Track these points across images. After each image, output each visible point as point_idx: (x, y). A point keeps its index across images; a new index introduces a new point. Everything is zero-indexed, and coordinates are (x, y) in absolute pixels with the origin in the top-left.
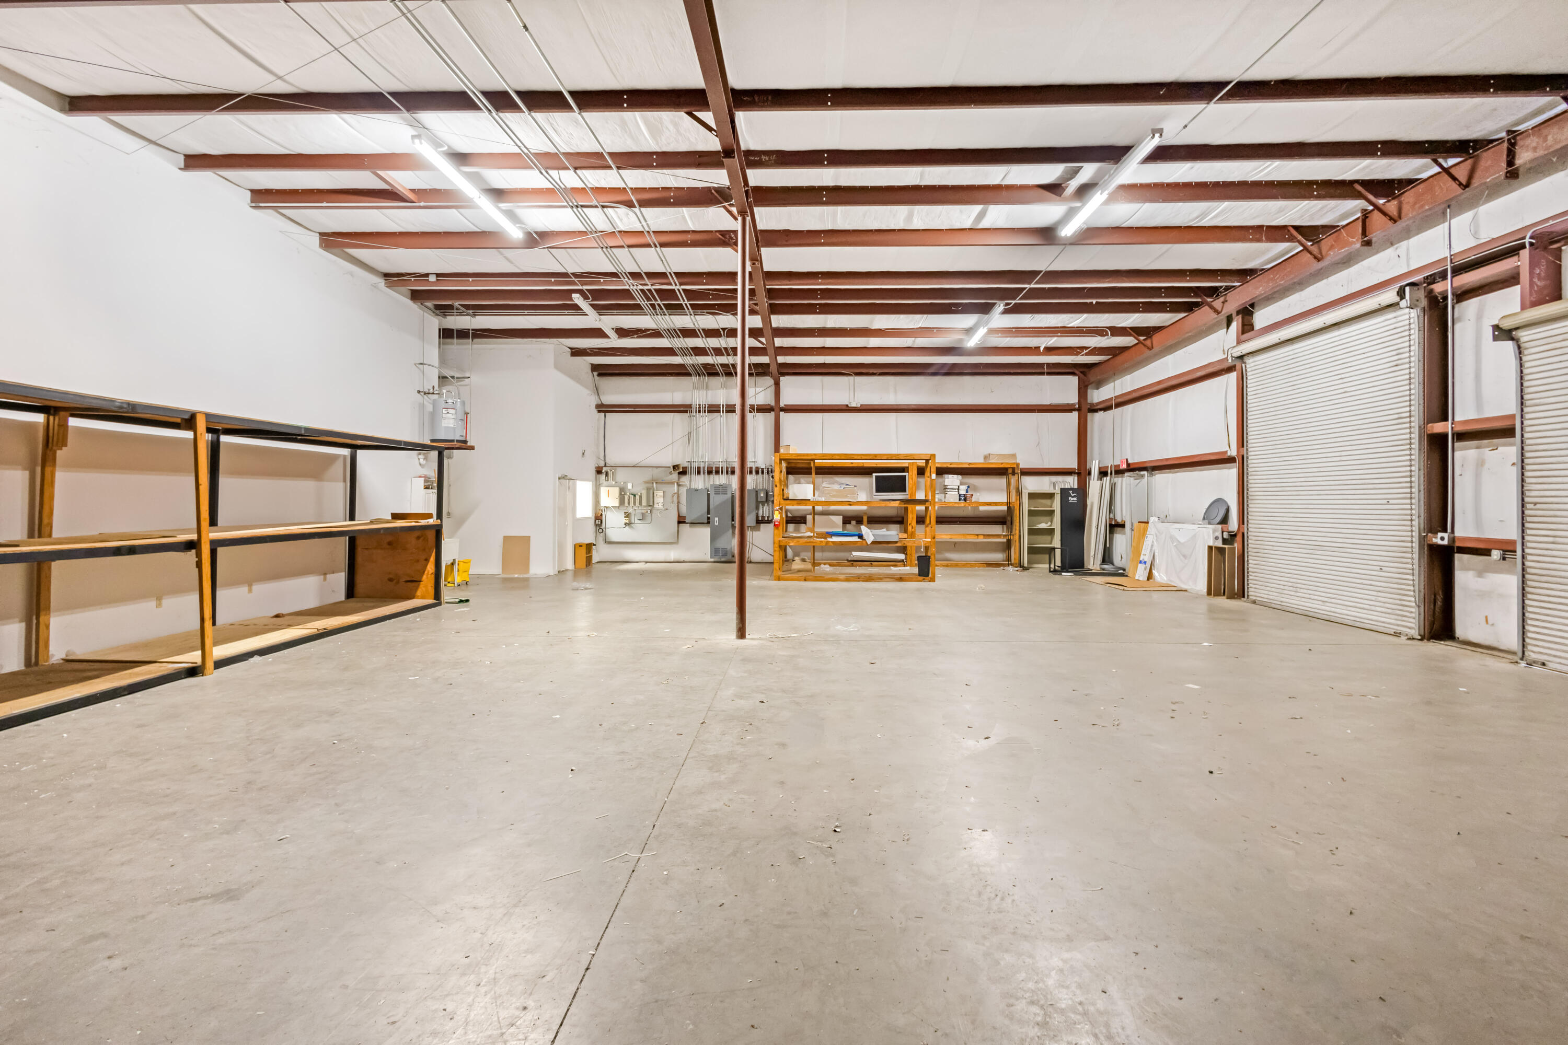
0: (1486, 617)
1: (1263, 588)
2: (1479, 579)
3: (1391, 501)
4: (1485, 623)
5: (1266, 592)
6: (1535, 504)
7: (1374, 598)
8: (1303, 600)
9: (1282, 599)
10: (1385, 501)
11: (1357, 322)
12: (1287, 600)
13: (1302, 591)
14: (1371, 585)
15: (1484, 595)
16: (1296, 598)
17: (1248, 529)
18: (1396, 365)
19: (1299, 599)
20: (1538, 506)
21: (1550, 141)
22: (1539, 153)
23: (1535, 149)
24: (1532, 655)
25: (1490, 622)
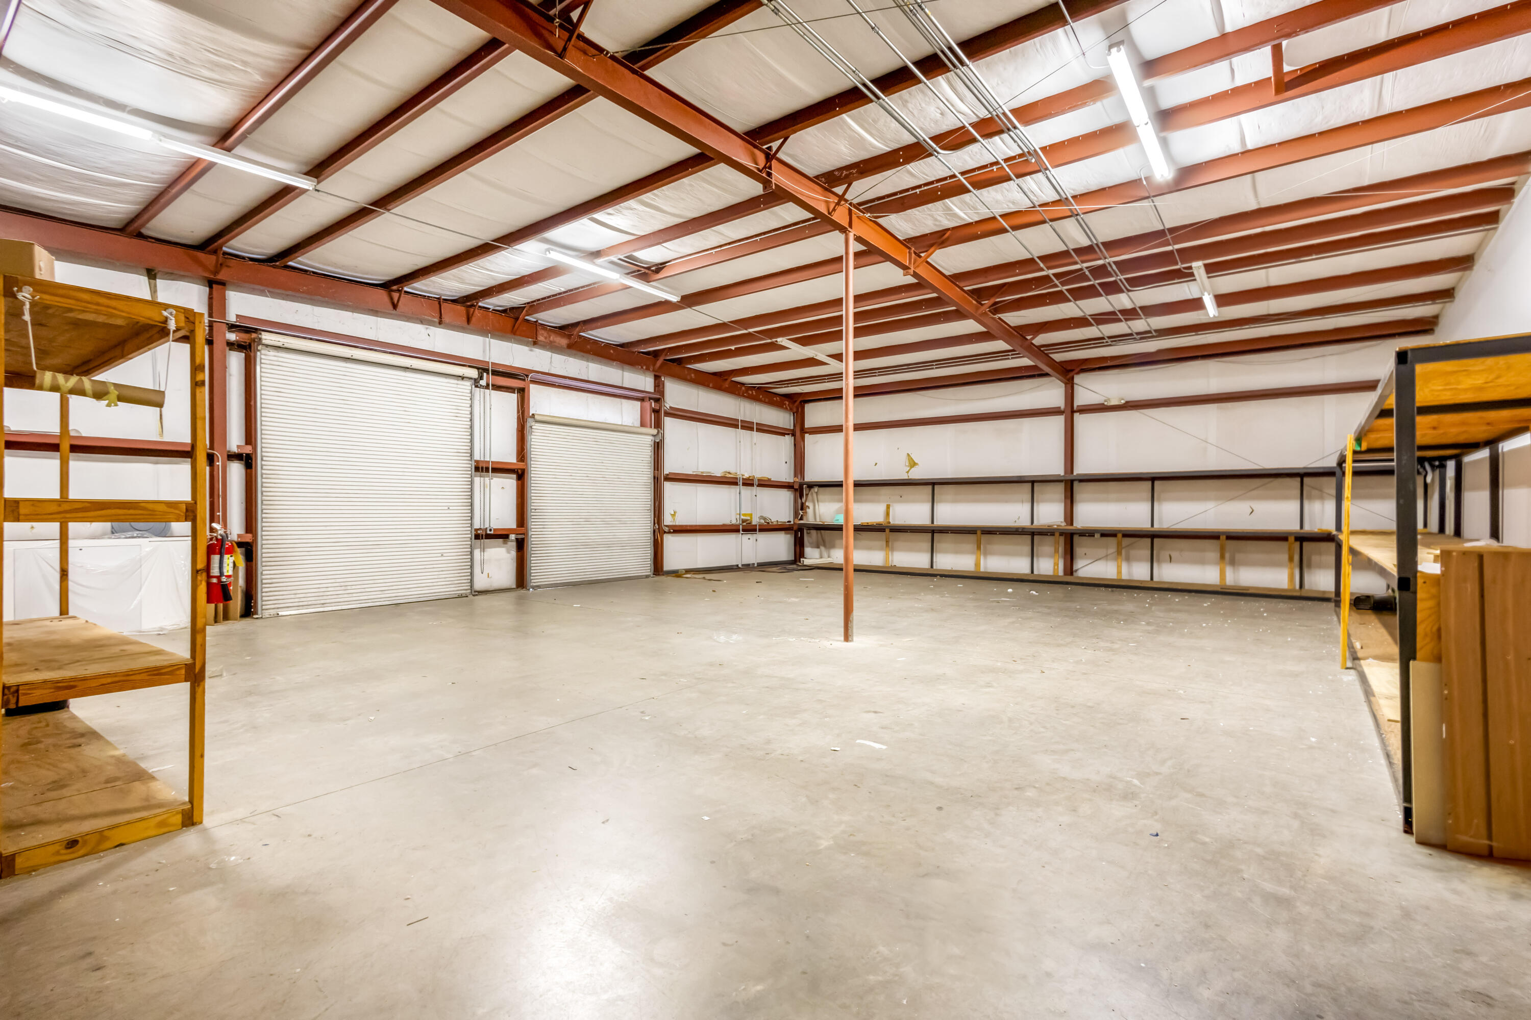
0: (488, 574)
2: (486, 553)
4: (487, 577)
6: (535, 510)
7: (436, 577)
11: (424, 374)
14: (433, 568)
15: (486, 562)
17: (262, 538)
18: (457, 416)
20: (537, 511)
21: (551, 338)
22: (547, 341)
23: (546, 338)
24: (534, 584)
25: (490, 576)
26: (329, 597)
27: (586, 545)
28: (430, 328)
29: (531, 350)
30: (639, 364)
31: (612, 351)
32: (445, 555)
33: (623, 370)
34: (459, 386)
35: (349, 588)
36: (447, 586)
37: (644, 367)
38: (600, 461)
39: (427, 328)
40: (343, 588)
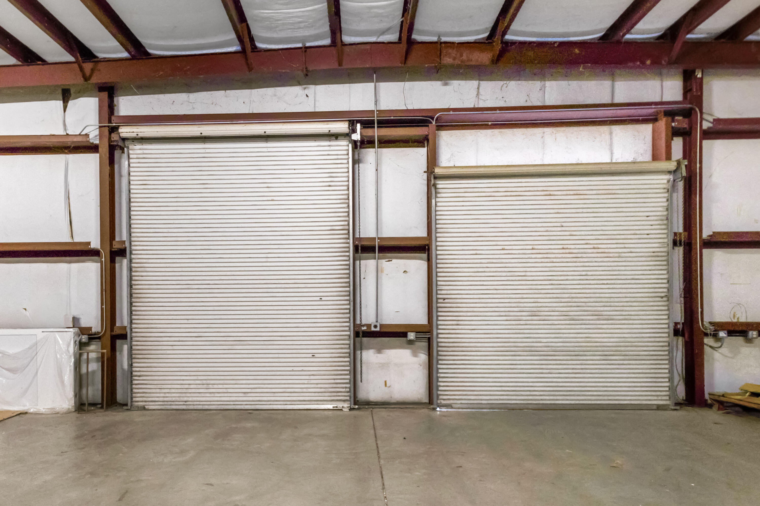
0: (386, 382)
1: (158, 391)
2: (378, 355)
3: (324, 298)
4: (384, 386)
5: (162, 395)
6: (444, 299)
7: (306, 382)
8: (217, 395)
9: (185, 399)
10: (318, 299)
11: (288, 141)
12: (195, 399)
13: (215, 386)
14: (302, 371)
15: (384, 366)
16: (208, 395)
17: (131, 330)
18: (330, 186)
19: (212, 395)
20: (446, 301)
21: (464, 57)
22: (457, 62)
23: (454, 59)
24: (443, 402)
25: (388, 385)
26: (192, 395)
27: (531, 351)
28: (308, 88)
29: (446, 84)
30: (633, 60)
31: (577, 51)
32: (316, 355)
33: (613, 81)
34: (332, 148)
35: (211, 386)
36: (320, 394)
37: (648, 62)
38: (559, 224)
39: (305, 88)
40: (205, 386)
